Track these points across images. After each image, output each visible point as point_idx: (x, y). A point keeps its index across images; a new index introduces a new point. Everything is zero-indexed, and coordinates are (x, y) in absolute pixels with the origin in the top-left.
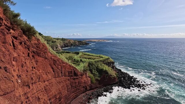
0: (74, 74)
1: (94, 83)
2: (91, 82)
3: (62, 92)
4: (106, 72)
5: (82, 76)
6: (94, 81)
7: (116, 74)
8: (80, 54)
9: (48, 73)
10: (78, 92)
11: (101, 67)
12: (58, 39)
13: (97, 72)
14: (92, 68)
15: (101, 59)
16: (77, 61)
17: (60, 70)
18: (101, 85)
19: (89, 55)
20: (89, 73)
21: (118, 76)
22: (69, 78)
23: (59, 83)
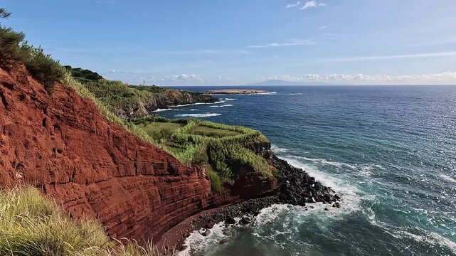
0: (168, 170)
1: (218, 192)
2: (212, 189)
3: (136, 210)
4: (248, 167)
5: (189, 175)
6: (220, 188)
7: (273, 172)
8: (190, 125)
9: (100, 165)
10: (179, 213)
11: (237, 154)
12: (141, 88)
13: (228, 167)
14: (216, 156)
15: (239, 136)
16: (182, 142)
17: (130, 159)
18: (235, 198)
19: (210, 127)
20: (206, 170)
21: (277, 177)
22: (156, 179)
23: (129, 188)
